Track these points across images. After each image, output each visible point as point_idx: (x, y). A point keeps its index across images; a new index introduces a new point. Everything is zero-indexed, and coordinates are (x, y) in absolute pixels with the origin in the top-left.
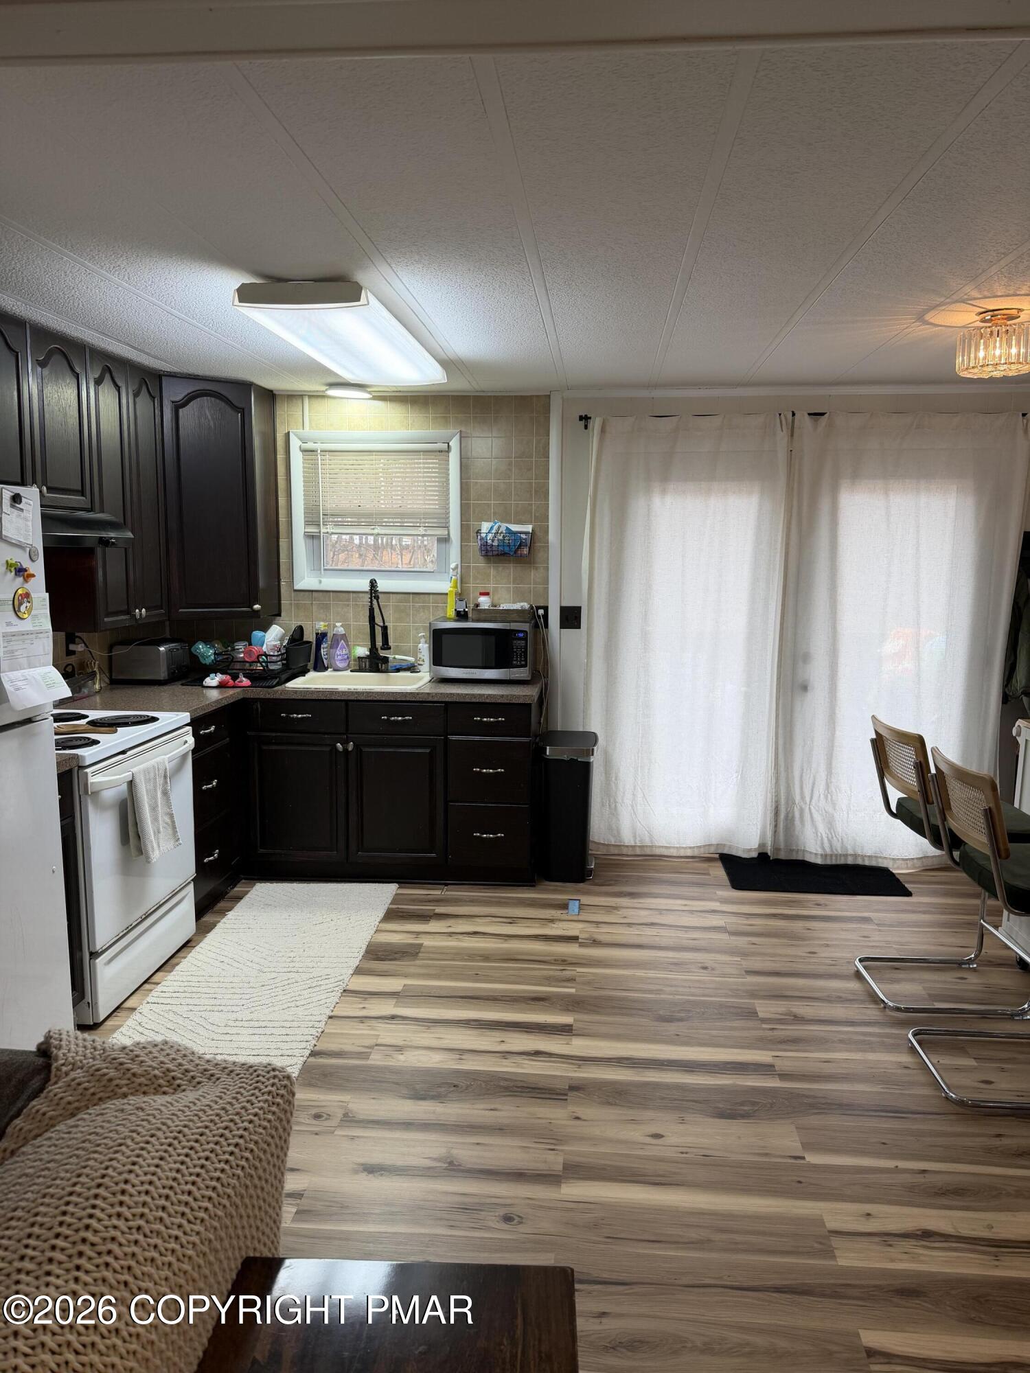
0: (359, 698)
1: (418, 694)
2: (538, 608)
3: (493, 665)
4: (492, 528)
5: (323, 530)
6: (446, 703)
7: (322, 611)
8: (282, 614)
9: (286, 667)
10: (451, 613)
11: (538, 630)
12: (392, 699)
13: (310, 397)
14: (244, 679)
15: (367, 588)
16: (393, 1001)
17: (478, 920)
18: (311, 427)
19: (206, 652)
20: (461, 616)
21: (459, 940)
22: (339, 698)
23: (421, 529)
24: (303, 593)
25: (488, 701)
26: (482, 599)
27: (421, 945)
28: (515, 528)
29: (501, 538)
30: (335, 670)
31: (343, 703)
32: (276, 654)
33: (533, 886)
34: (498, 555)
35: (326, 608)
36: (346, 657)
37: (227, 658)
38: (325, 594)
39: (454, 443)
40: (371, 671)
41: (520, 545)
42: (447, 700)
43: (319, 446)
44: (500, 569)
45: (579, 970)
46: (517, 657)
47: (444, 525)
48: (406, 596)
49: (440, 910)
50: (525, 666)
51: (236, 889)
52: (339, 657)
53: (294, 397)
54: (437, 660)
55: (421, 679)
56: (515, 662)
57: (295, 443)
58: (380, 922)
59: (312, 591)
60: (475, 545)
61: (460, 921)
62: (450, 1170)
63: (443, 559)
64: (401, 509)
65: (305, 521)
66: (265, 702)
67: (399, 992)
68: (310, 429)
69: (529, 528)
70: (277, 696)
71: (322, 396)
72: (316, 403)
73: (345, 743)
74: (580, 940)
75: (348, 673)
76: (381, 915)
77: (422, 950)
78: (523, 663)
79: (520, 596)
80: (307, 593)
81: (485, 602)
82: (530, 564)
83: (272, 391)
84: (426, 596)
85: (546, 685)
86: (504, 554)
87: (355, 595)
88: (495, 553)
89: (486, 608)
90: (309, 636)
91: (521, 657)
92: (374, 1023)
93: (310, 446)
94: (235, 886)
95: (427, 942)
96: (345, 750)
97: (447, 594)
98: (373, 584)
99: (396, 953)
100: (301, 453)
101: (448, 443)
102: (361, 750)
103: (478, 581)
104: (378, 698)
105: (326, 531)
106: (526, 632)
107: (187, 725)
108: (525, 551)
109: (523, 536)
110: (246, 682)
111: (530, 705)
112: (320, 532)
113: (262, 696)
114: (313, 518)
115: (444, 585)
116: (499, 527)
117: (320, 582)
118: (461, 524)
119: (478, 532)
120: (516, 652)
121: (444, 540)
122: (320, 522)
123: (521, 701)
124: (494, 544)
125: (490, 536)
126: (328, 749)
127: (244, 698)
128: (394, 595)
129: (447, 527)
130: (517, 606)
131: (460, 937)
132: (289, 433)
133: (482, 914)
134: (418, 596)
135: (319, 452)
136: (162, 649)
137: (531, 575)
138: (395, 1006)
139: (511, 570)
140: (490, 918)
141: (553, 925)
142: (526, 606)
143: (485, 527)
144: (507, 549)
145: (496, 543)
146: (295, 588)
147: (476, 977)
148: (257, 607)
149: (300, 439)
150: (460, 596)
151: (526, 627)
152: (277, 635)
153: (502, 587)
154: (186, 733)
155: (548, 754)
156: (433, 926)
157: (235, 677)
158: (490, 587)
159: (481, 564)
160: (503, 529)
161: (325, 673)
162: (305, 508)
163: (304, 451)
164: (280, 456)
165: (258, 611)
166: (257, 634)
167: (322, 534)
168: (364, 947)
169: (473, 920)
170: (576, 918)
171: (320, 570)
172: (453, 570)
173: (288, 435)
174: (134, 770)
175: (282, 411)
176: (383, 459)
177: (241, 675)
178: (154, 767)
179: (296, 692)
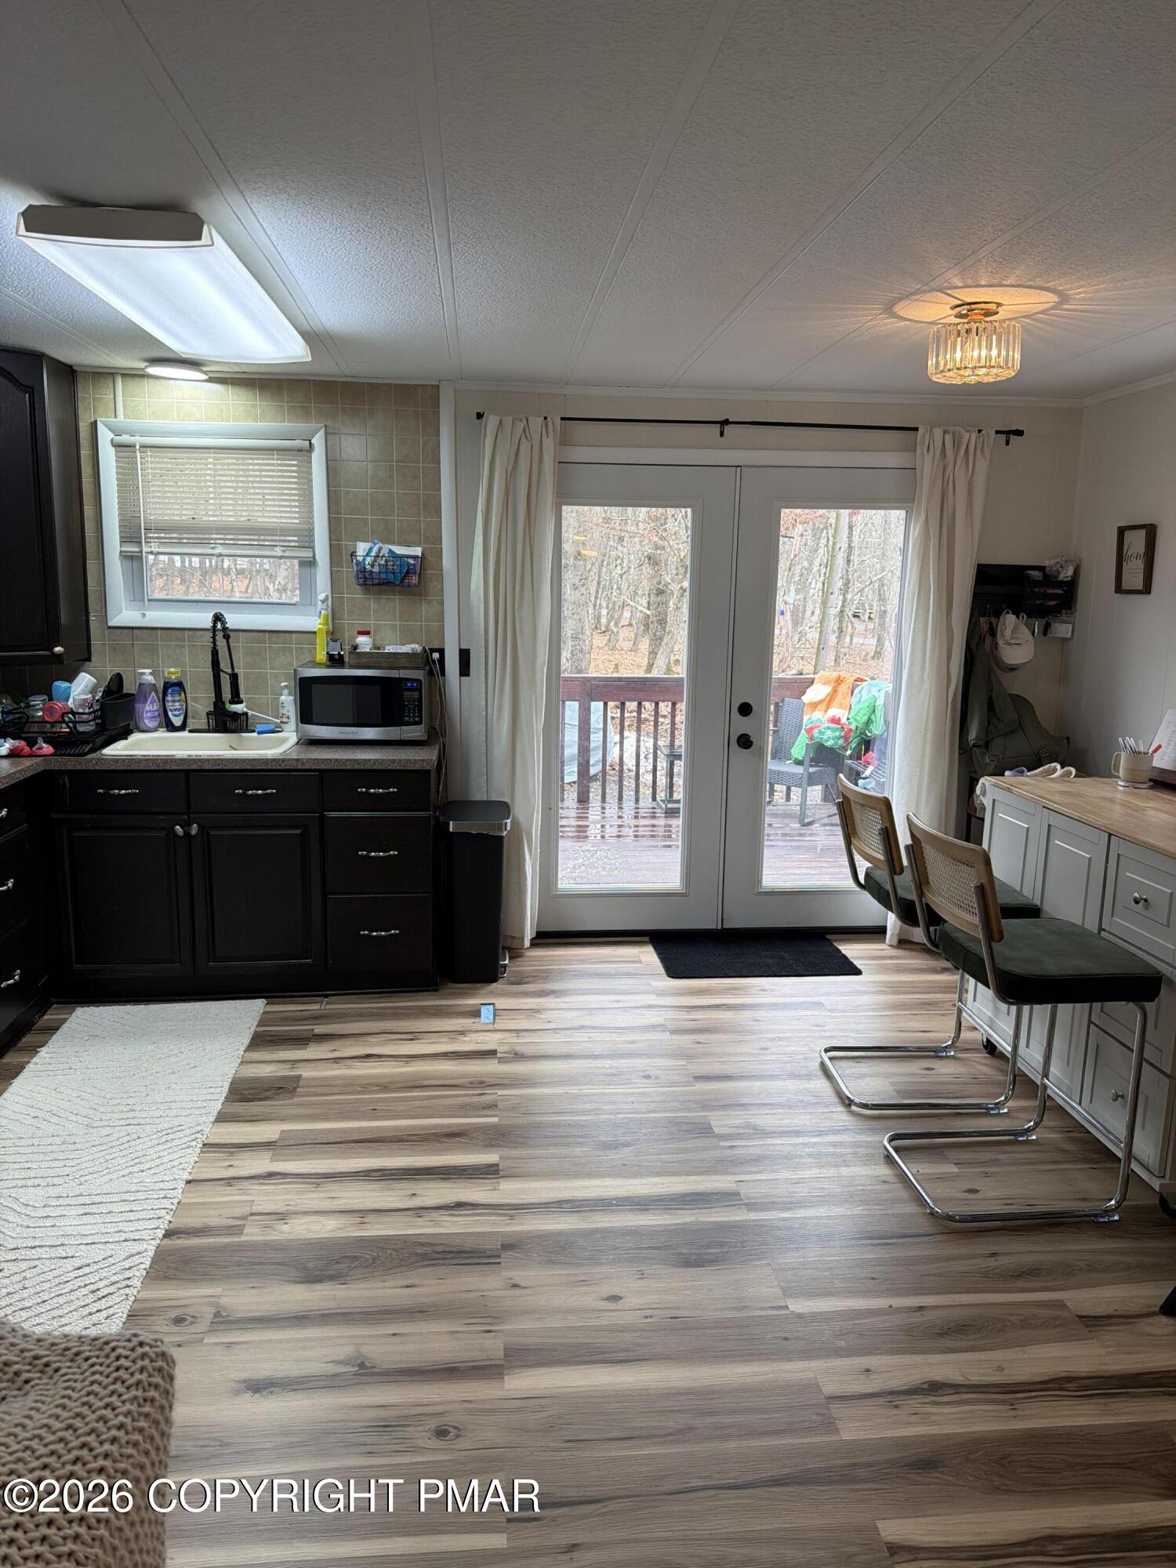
0: (204, 768)
1: (284, 760)
2: (433, 650)
3: (379, 722)
4: (371, 550)
5: (145, 549)
6: (321, 771)
7: (146, 654)
8: (92, 659)
9: (101, 728)
10: (321, 656)
11: (433, 678)
12: (249, 767)
13: (124, 375)
14: (44, 745)
15: (209, 624)
16: (268, 1155)
17: (369, 1038)
18: (126, 415)
20: (335, 661)
21: (349, 1067)
22: (177, 768)
23: (277, 549)
24: (120, 631)
25: (375, 767)
26: (361, 639)
27: (299, 1077)
28: (400, 550)
29: (383, 562)
30: (168, 731)
31: (182, 774)
32: (87, 711)
33: (437, 990)
34: (379, 584)
35: (153, 650)
37: (20, 718)
38: (149, 631)
39: (318, 441)
40: (216, 732)
41: (408, 572)
42: (322, 767)
43: (138, 440)
44: (383, 601)
45: (500, 1092)
46: (409, 712)
47: (307, 544)
49: (319, 1029)
50: (419, 723)
51: (46, 1017)
53: (106, 375)
54: (306, 715)
55: (285, 740)
56: (407, 719)
57: (105, 436)
58: (245, 1051)
59: (132, 628)
60: (349, 572)
61: (348, 1042)
62: (360, 1375)
63: (307, 586)
64: (249, 523)
65: (121, 537)
66: (73, 773)
67: (275, 1142)
68: (125, 418)
69: (417, 551)
70: (91, 767)
71: (140, 376)
72: (134, 385)
73: (186, 825)
74: (499, 1055)
76: (246, 1041)
77: (301, 1083)
78: (417, 719)
79: (407, 637)
80: (126, 631)
81: (364, 643)
82: (421, 595)
83: (71, 367)
84: (287, 635)
85: (444, 745)
86: (388, 583)
87: (190, 633)
88: (376, 581)
89: (368, 650)
90: (129, 687)
91: (414, 712)
92: (246, 1184)
93: (125, 439)
94: (44, 1013)
95: (307, 1072)
96: (187, 834)
97: (315, 633)
98: (218, 618)
99: (267, 1090)
100: (113, 449)
101: (310, 441)
102: (208, 834)
103: (354, 617)
104: (230, 767)
105: (149, 550)
106: (420, 681)
108: (414, 580)
109: (411, 561)
110: (47, 749)
111: (428, 772)
112: (141, 552)
113: (70, 768)
114: (132, 533)
115: (313, 621)
116: (380, 549)
117: (144, 615)
118: (331, 545)
119: (353, 554)
120: (407, 705)
121: (309, 564)
122: (141, 538)
123: (417, 767)
124: (374, 570)
125: (369, 560)
126: (163, 834)
127: (45, 771)
129: (313, 548)
130: (406, 649)
131: (349, 1062)
132: (96, 422)
133: (376, 1030)
134: (275, 634)
135: (138, 447)
138: (272, 1160)
139: (395, 603)
140: (386, 1035)
141: (465, 1039)
142: (418, 648)
143: (362, 548)
144: (391, 577)
145: (376, 569)
146: (109, 624)
147: (375, 1114)
148: (58, 649)
149: (111, 430)
150: (333, 635)
151: (419, 675)
152: (86, 687)
153: (386, 624)
155: (451, 830)
156: (313, 1051)
157: (31, 743)
158: (370, 623)
159: (358, 595)
160: (385, 552)
161: (157, 735)
162: (120, 521)
163: (117, 446)
164: (85, 452)
165: (60, 655)
166: (60, 685)
167: (144, 554)
168: (227, 1086)
169: (364, 1039)
170: (491, 1027)
171: (143, 601)
172: (323, 602)
173: (94, 425)
175: (85, 393)
176: (230, 459)
177: (40, 740)
179: (117, 761)
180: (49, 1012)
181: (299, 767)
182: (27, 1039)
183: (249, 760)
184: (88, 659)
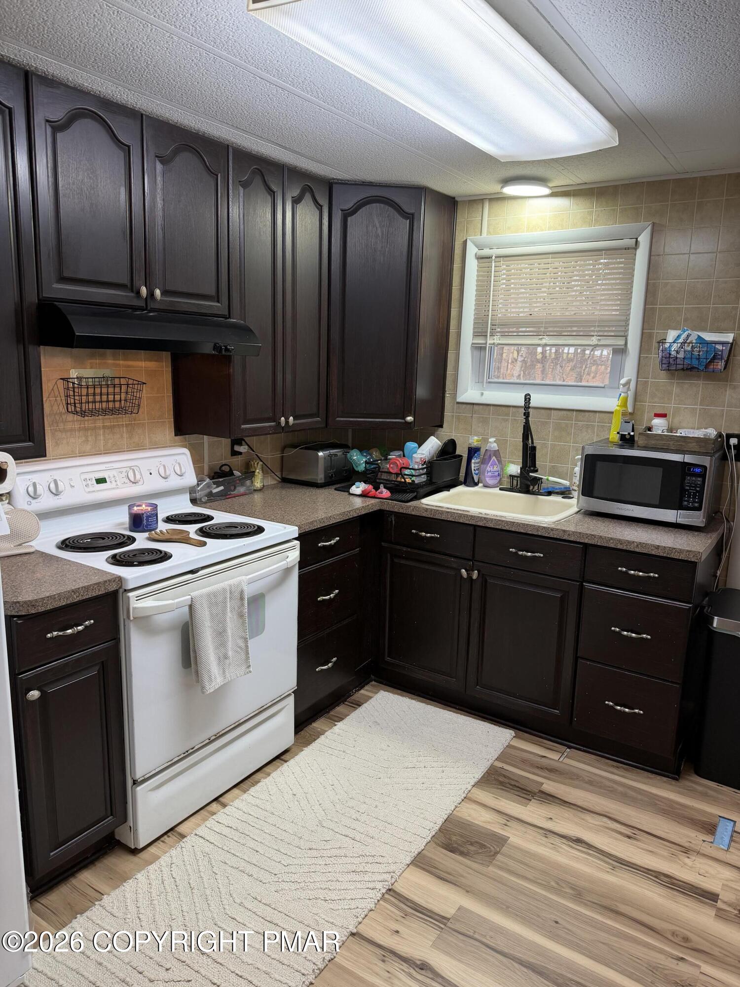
0: (487, 525)
1: (552, 530)
2: (729, 436)
3: (657, 503)
4: (679, 337)
5: (490, 341)
6: (586, 545)
7: (480, 425)
8: (444, 426)
9: (430, 482)
10: (614, 436)
11: (727, 461)
12: (522, 531)
13: (491, 200)
14: (384, 490)
15: (522, 403)
16: (433, 934)
17: (589, 818)
18: (489, 233)
19: (359, 460)
20: (627, 441)
21: (555, 848)
22: (467, 522)
23: (594, 338)
24: (464, 406)
25: (637, 550)
26: (657, 422)
27: (502, 841)
28: (708, 337)
29: (689, 349)
30: (485, 486)
31: (472, 528)
32: (421, 467)
33: (677, 780)
34: (683, 369)
35: (485, 421)
36: (497, 474)
37: (375, 468)
38: (485, 407)
39: (644, 239)
40: (520, 492)
41: (714, 358)
42: (586, 541)
43: (495, 252)
44: (686, 386)
45: (707, 968)
46: (689, 497)
47: (622, 334)
48: (568, 413)
49: (549, 786)
50: (699, 509)
51: (362, 691)
52: (490, 474)
53: (477, 201)
54: (588, 489)
55: (571, 506)
56: (686, 503)
57: (472, 251)
58: (474, 786)
59: (473, 404)
60: (655, 358)
61: (566, 813)
63: (617, 370)
64: (575, 317)
65: (474, 332)
66: (398, 515)
67: (448, 919)
68: (487, 235)
69: (729, 337)
70: (409, 512)
71: (498, 199)
72: (498, 207)
73: (470, 570)
74: (720, 904)
75: (496, 491)
76: (478, 775)
77: (504, 849)
78: (696, 505)
79: (707, 420)
80: (469, 406)
81: (659, 425)
82: (727, 381)
83: (454, 198)
84: (591, 414)
86: (692, 369)
87: (514, 410)
88: (681, 367)
89: (660, 432)
90: (462, 450)
91: (694, 498)
92: (396, 966)
93: (486, 252)
94: (362, 688)
95: (516, 837)
96: (470, 577)
97: (612, 413)
98: (527, 398)
99: (472, 844)
100: (476, 261)
101: (637, 239)
102: (486, 581)
103: (656, 400)
104: (507, 528)
105: (492, 342)
106: (705, 468)
107: (296, 539)
108: (720, 365)
109: (719, 347)
110: (385, 493)
111: (694, 564)
112: (486, 343)
113: (396, 510)
114: (480, 331)
115: (610, 402)
116: (688, 336)
117: (482, 394)
118: (643, 334)
119: (662, 341)
120: (687, 490)
121: (620, 351)
122: (487, 332)
123: (682, 557)
124: (679, 356)
125: (675, 347)
126: (452, 573)
127: (379, 510)
128: (555, 411)
129: (626, 337)
130: (699, 433)
131: (557, 841)
132: (466, 240)
133: (598, 809)
134: (583, 414)
135: (494, 258)
136: (321, 454)
137: (725, 396)
138: (435, 945)
139: (698, 388)
140: (605, 819)
141: (687, 861)
142: (712, 432)
143: (671, 335)
144: (695, 363)
145: (681, 355)
146: (459, 400)
147: (553, 930)
148: (410, 419)
149: (477, 246)
150: (629, 417)
151: (706, 461)
152: (432, 447)
153: (687, 408)
154: (293, 548)
155: (715, 625)
156: (533, 812)
157: (377, 488)
158: (670, 407)
159: (662, 378)
160: (693, 339)
161: (476, 489)
162: (475, 319)
163: (480, 258)
164: (457, 266)
165: (410, 423)
166: (411, 445)
167: (488, 346)
168: (440, 822)
169: (580, 814)
170: (721, 856)
171: (483, 382)
172: (624, 385)
173: (465, 243)
174: (194, 594)
175: (462, 217)
176: (558, 262)
177: (382, 486)
178: (224, 590)
179: (427, 510)
180: (366, 688)
181: (565, 537)
182: (341, 709)
183: (524, 524)
184: (441, 426)
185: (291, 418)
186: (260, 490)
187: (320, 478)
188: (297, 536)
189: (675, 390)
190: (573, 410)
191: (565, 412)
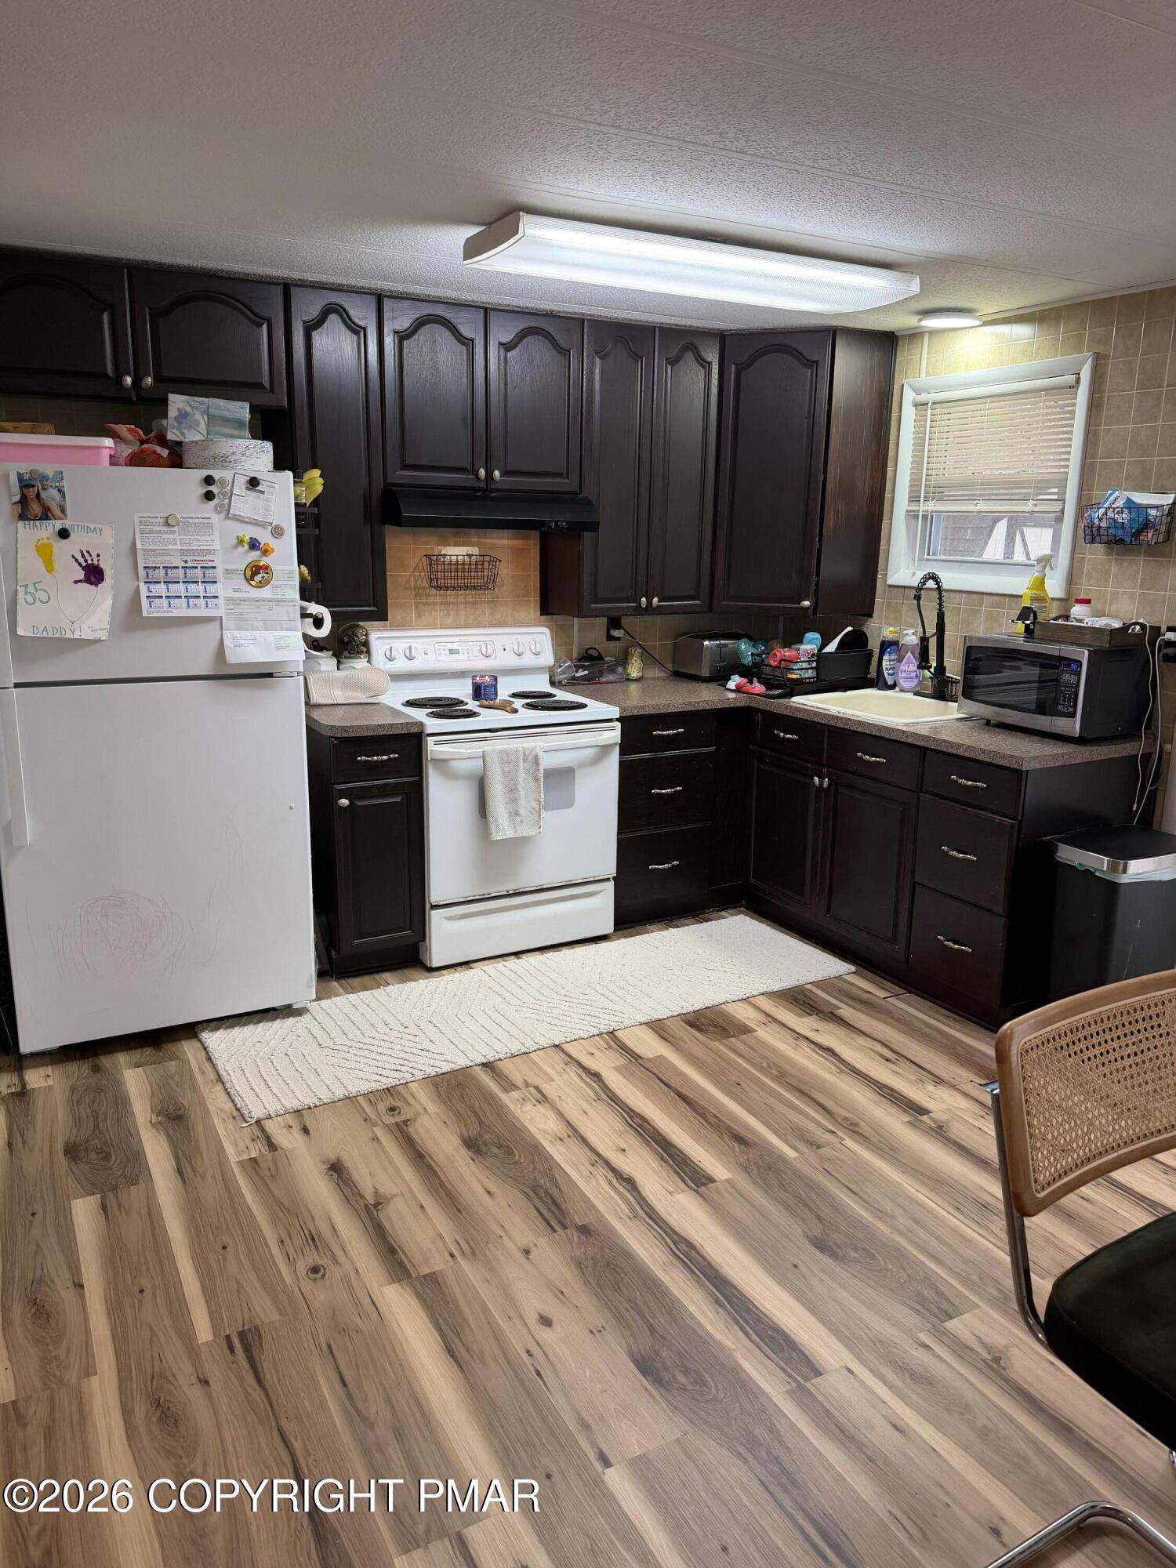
0: (838, 725)
1: (893, 730)
4: (1107, 500)
5: (923, 508)
6: (924, 750)
7: (911, 613)
9: (815, 678)
12: (868, 732)
13: (932, 332)
14: (757, 684)
16: (621, 1062)
18: (927, 373)
19: (746, 650)
20: (1029, 631)
22: (821, 721)
23: (1030, 503)
24: (896, 589)
25: (966, 755)
26: (1077, 609)
27: (752, 1031)
28: (1141, 499)
29: (1115, 515)
30: (902, 691)
32: (807, 660)
36: (914, 674)
37: (758, 661)
39: (1085, 374)
40: (933, 697)
41: (1146, 527)
42: (922, 744)
43: (932, 397)
44: (1125, 564)
46: (1064, 700)
47: (1060, 496)
48: (1001, 598)
49: (845, 1011)
50: (1073, 715)
52: (904, 674)
53: (914, 336)
56: (1061, 708)
57: (909, 396)
58: (761, 994)
59: (904, 587)
65: (910, 497)
66: (765, 713)
67: (643, 1059)
68: (926, 375)
70: (772, 709)
72: (938, 342)
73: (821, 778)
74: (923, 1118)
75: (910, 695)
76: (779, 988)
77: (744, 1036)
78: (1071, 711)
79: (1147, 608)
81: (1079, 614)
82: (1170, 557)
83: (893, 333)
88: (1104, 538)
90: (874, 644)
91: (1069, 701)
93: (923, 397)
94: (724, 909)
96: (821, 786)
99: (715, 1026)
100: (913, 408)
101: (1081, 373)
102: (834, 789)
104: (854, 728)
105: (925, 509)
106: (1080, 662)
107: (617, 720)
109: (1154, 511)
110: (758, 688)
112: (918, 511)
114: (915, 493)
116: (1119, 498)
117: (914, 575)
118: (1080, 496)
120: (1062, 692)
121: (1058, 519)
122: (920, 497)
123: (1007, 763)
125: (1100, 512)
126: (807, 780)
127: (748, 707)
128: (988, 597)
129: (1064, 501)
132: (904, 384)
135: (931, 404)
136: (706, 643)
137: (1168, 576)
139: (1139, 566)
142: (1119, 622)
144: (1119, 533)
146: (890, 581)
148: (807, 603)
149: (915, 390)
151: (1083, 655)
153: (1124, 593)
154: (612, 729)
155: (1058, 853)
157: (751, 682)
158: (1099, 590)
159: (1100, 555)
160: (1121, 502)
161: (888, 693)
163: (916, 405)
165: (804, 610)
166: (810, 636)
167: (920, 514)
168: (701, 1007)
171: (915, 560)
172: (1039, 562)
173: (903, 387)
175: (901, 354)
177: (755, 680)
178: (517, 751)
179: (799, 710)
181: (904, 740)
183: (869, 724)
184: (871, 616)
185: (656, 600)
186: (637, 680)
187: (705, 672)
188: (618, 716)
189: (1114, 569)
190: (1005, 595)
191: (997, 598)
